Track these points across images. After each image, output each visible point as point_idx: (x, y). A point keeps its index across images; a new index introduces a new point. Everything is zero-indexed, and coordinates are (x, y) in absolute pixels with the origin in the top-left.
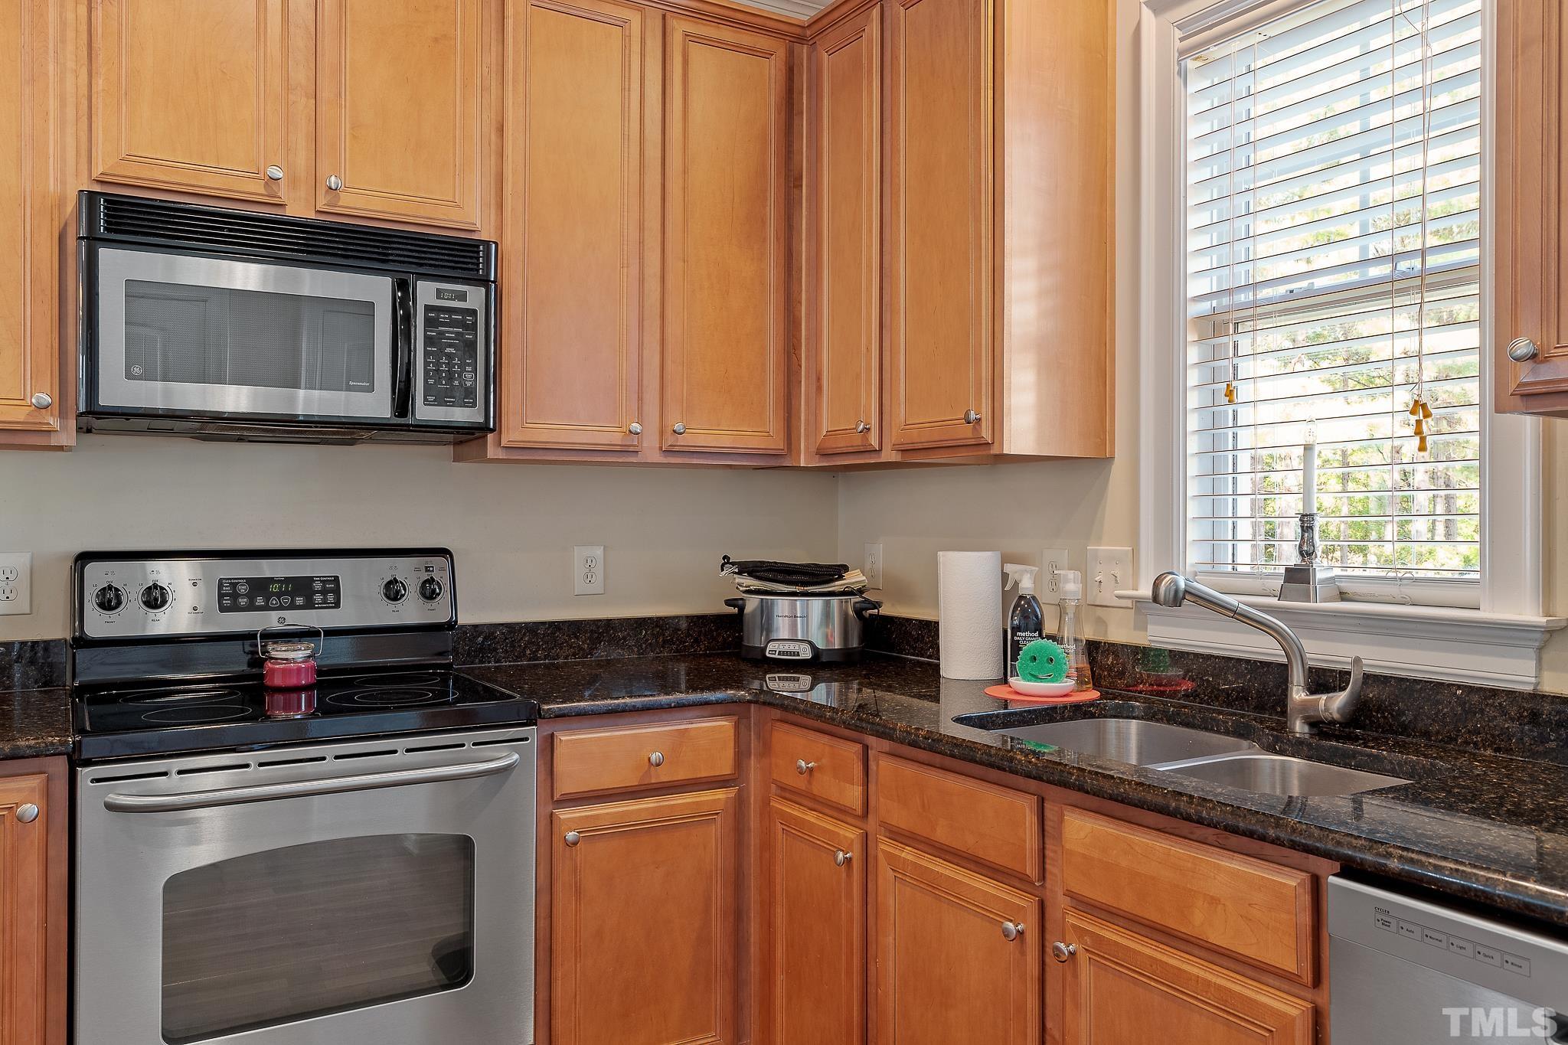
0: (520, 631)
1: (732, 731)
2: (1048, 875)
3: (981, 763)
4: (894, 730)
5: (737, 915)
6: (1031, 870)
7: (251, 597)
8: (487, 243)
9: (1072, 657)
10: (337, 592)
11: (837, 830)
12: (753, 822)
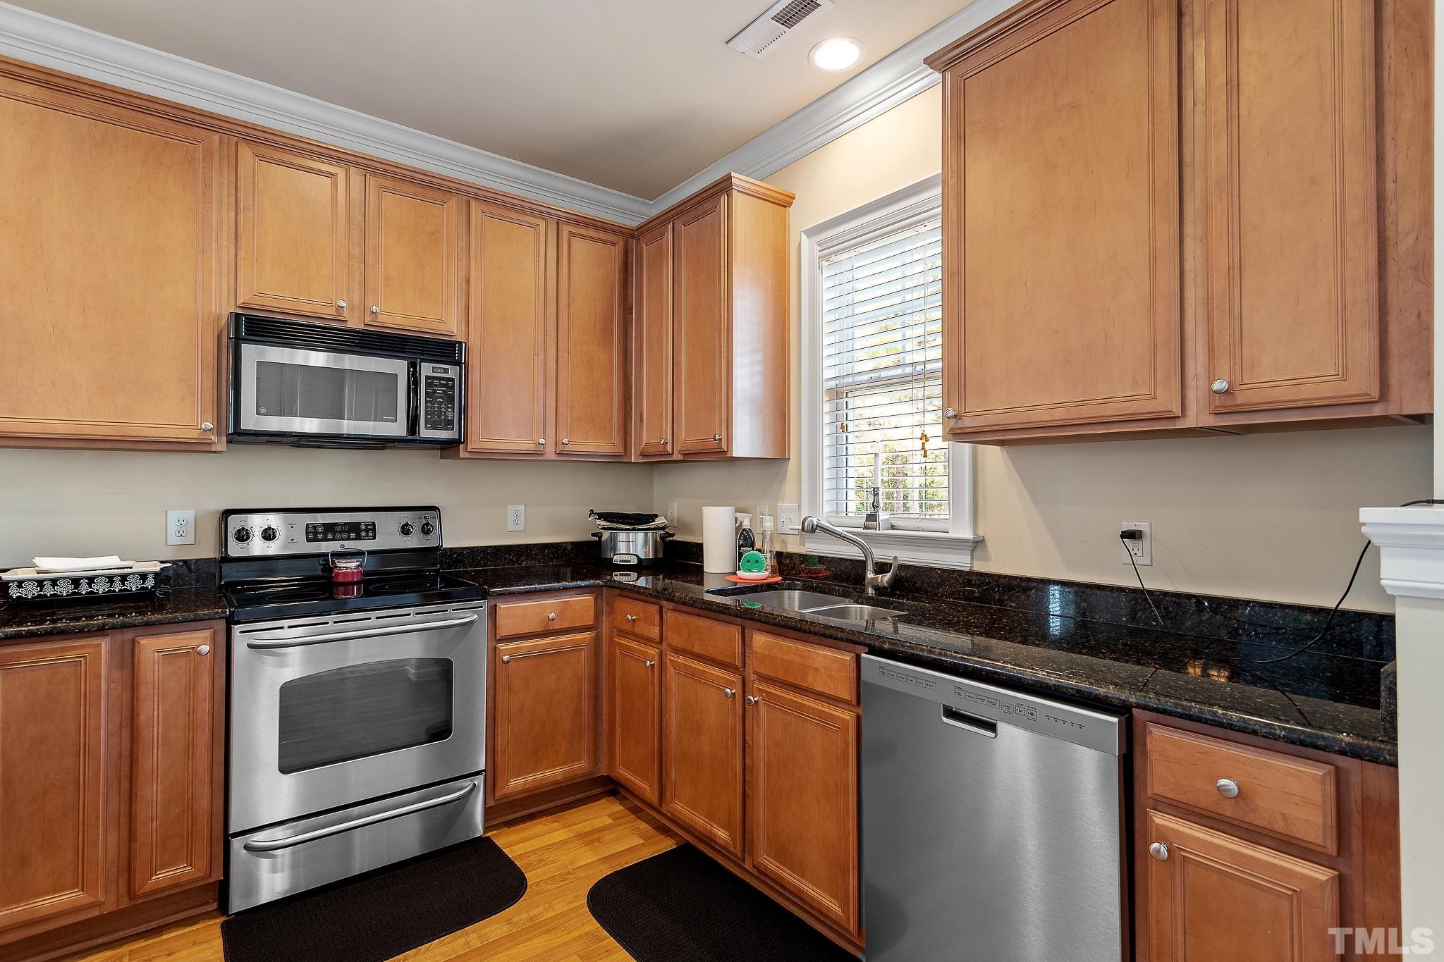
0: (477, 552)
1: (593, 601)
2: (746, 665)
3: (715, 611)
4: (674, 596)
5: (596, 699)
6: (738, 663)
7: (325, 533)
8: (460, 343)
9: (768, 560)
10: (374, 531)
11: (647, 650)
12: (605, 650)
